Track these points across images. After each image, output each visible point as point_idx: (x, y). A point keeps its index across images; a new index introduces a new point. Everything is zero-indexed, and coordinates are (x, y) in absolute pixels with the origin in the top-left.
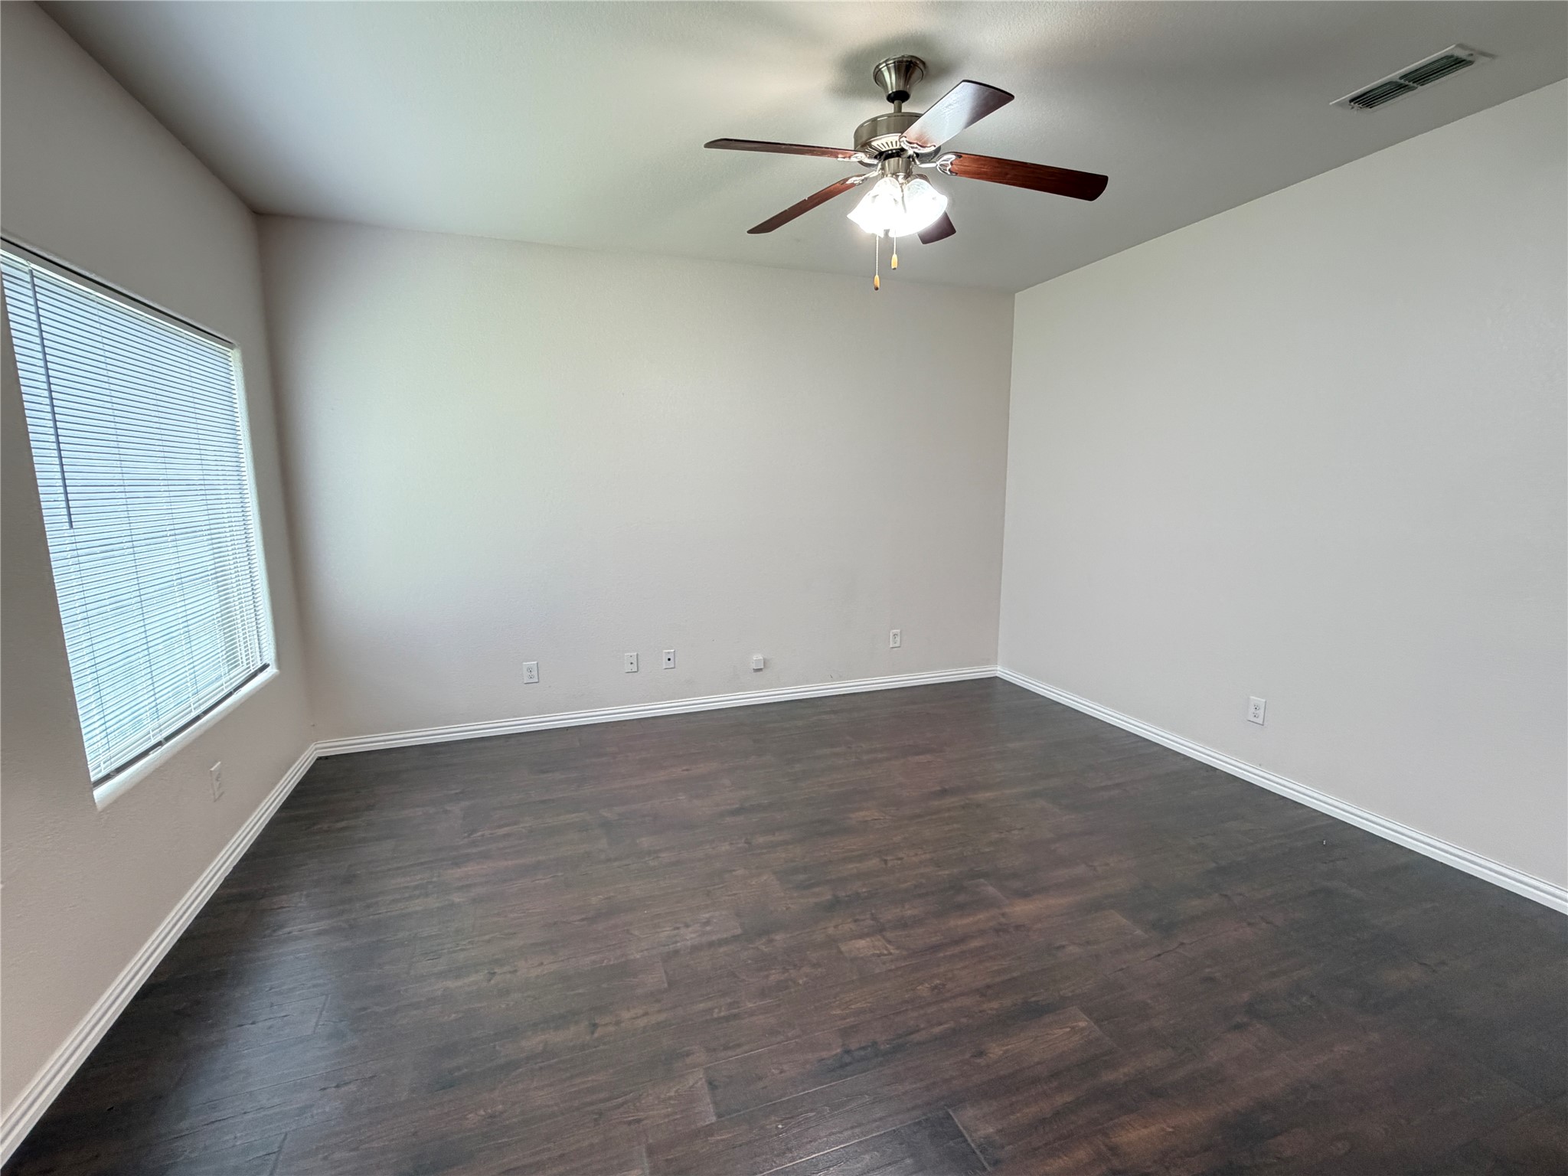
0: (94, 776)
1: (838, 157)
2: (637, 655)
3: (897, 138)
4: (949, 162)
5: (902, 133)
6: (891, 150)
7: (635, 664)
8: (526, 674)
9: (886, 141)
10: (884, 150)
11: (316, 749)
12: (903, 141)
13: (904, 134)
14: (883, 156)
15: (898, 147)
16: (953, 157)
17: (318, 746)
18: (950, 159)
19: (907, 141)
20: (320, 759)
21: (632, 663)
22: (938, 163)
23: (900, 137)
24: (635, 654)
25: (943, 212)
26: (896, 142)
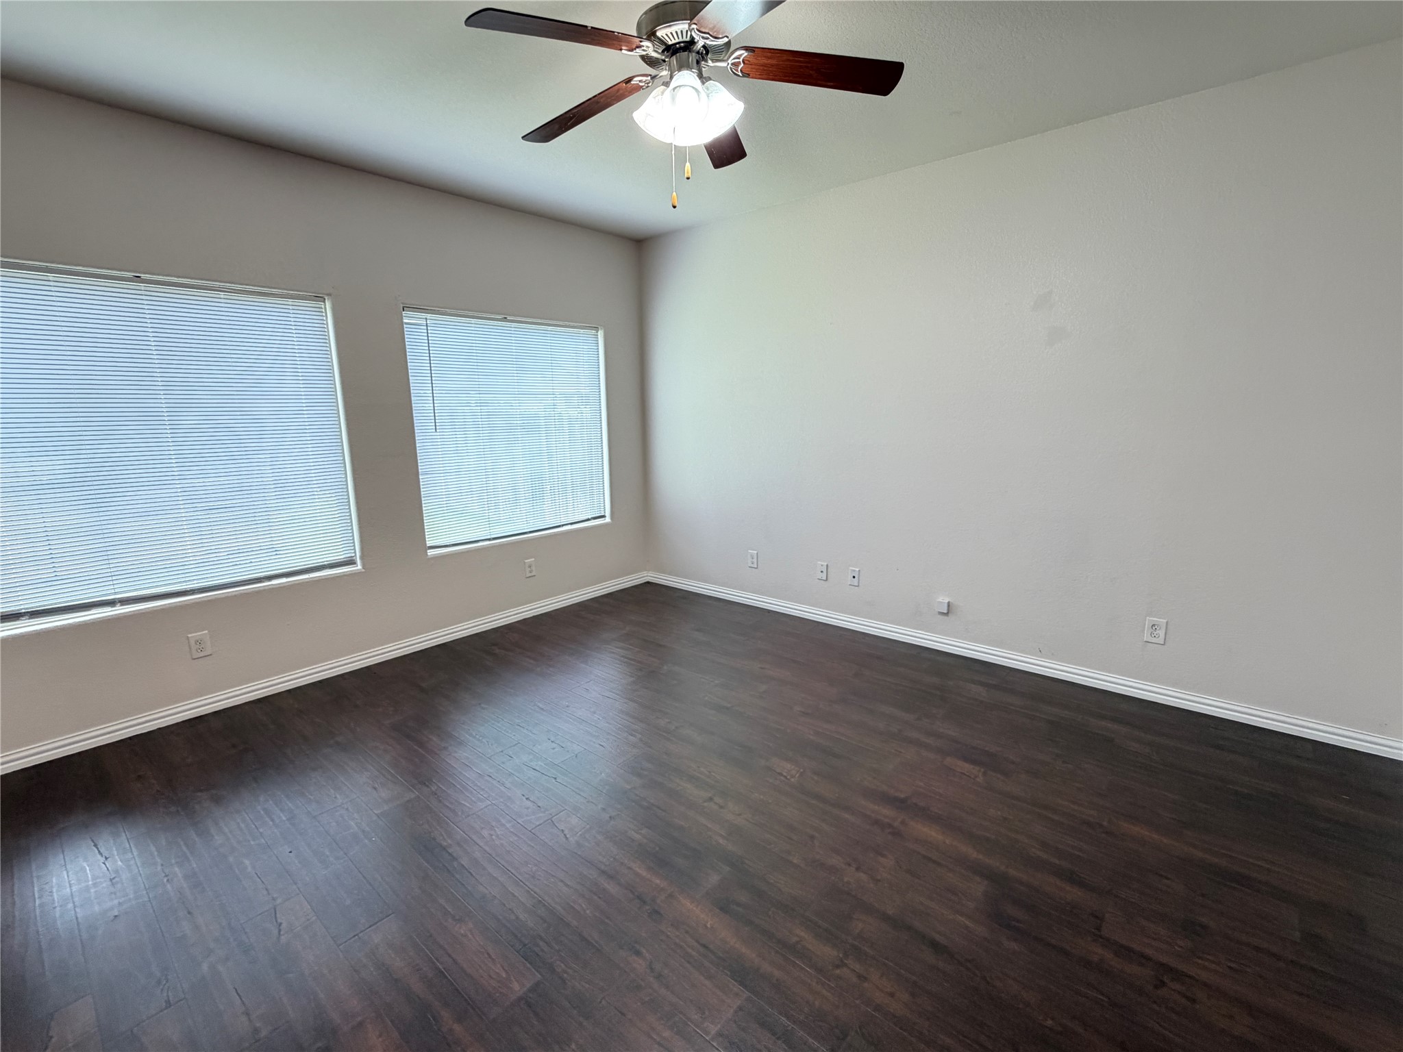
0: (429, 543)
1: (621, 50)
2: (827, 565)
3: (686, 26)
4: (741, 60)
5: (691, 20)
6: (679, 43)
7: (825, 572)
8: (750, 560)
9: (672, 32)
10: (670, 43)
11: (647, 576)
12: (693, 29)
13: (694, 21)
14: (671, 50)
15: (688, 39)
16: (745, 54)
17: (649, 574)
18: (741, 55)
19: (697, 29)
20: (648, 583)
21: (822, 572)
22: (730, 61)
23: (690, 25)
24: (826, 564)
25: (732, 125)
26: (687, 31)
